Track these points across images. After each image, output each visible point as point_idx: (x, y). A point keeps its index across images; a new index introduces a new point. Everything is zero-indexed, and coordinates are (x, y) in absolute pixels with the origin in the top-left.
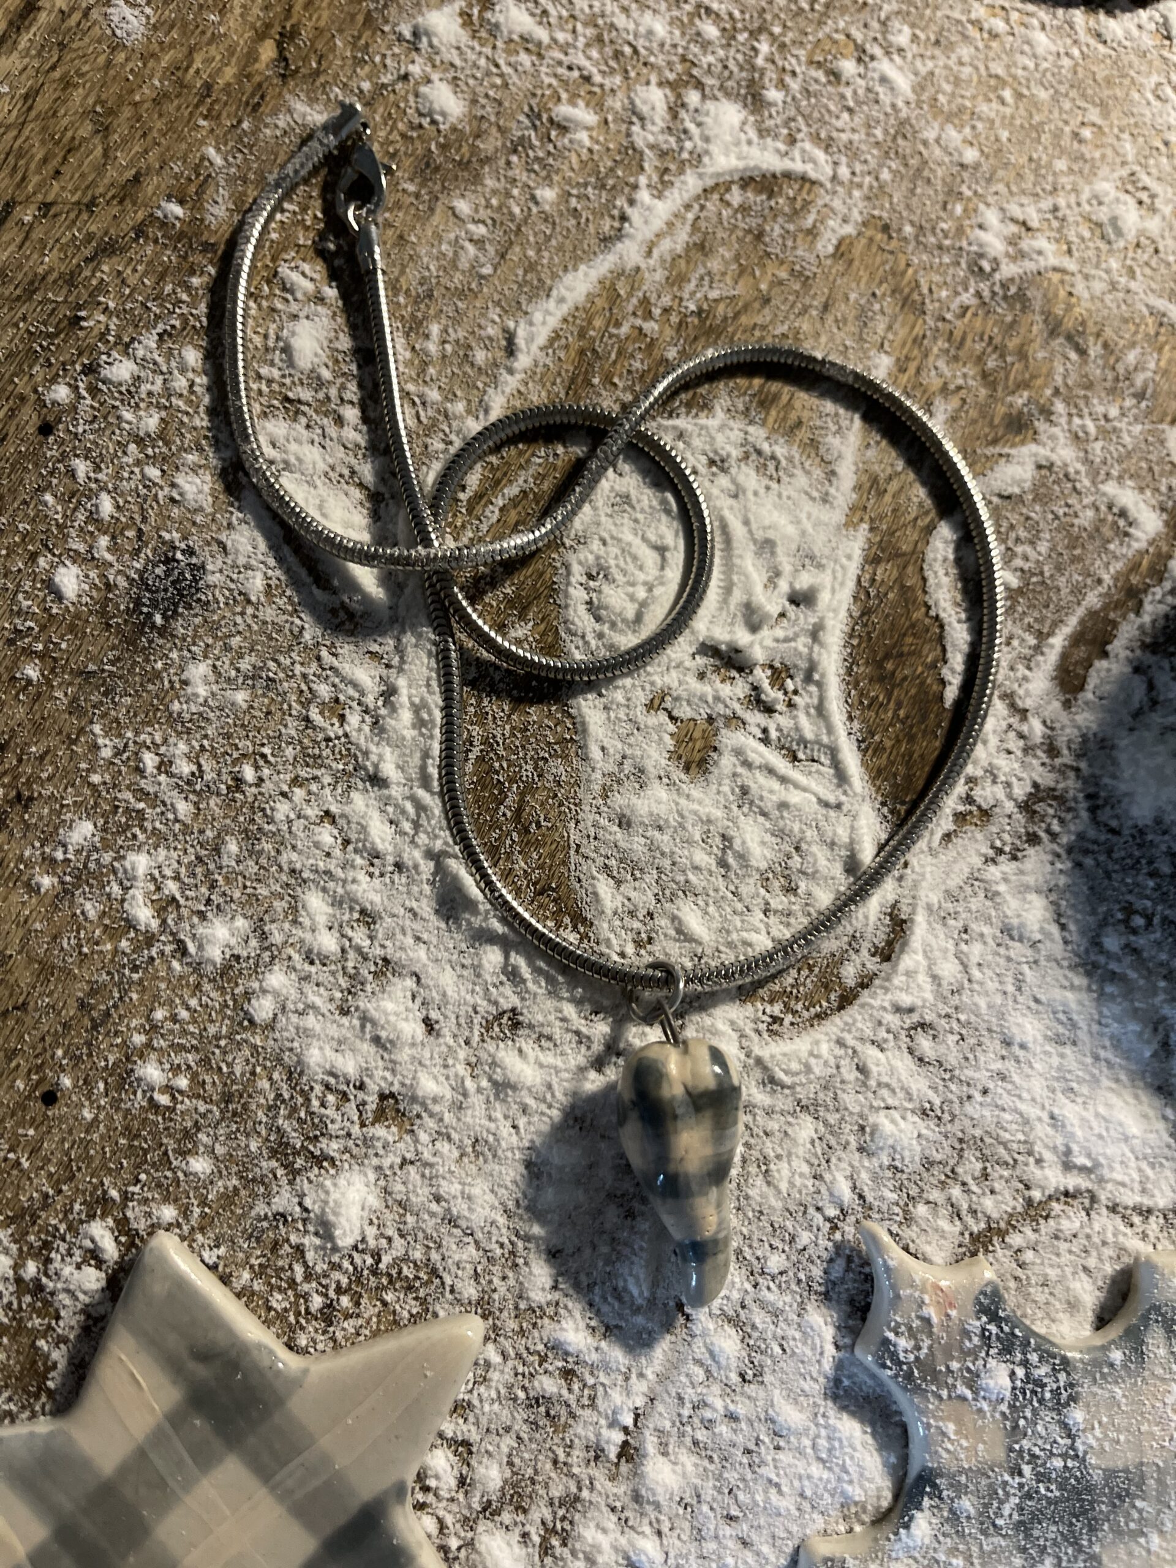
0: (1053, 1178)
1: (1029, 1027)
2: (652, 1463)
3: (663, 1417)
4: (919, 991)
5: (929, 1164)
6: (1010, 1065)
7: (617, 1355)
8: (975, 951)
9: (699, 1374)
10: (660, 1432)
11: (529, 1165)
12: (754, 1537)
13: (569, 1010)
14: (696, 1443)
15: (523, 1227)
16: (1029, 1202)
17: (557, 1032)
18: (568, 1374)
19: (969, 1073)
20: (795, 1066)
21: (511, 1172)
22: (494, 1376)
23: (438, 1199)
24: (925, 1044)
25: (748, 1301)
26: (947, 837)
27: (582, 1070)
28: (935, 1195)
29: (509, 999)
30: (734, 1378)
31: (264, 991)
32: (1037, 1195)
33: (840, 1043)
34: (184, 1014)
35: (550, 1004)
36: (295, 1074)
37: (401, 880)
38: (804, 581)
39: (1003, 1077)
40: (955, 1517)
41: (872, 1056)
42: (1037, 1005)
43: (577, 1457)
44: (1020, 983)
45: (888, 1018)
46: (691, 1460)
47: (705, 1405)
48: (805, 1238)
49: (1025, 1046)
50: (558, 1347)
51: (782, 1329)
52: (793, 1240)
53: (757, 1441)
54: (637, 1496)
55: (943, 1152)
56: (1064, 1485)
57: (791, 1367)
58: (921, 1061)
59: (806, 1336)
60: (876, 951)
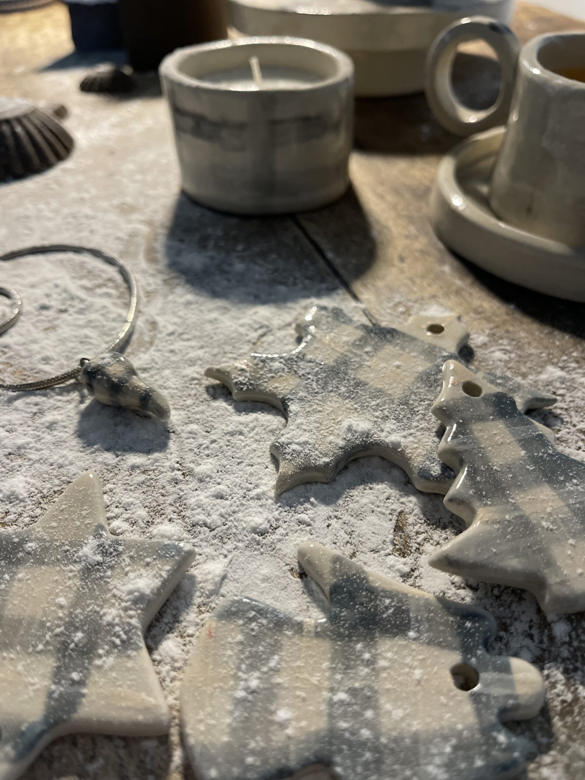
0: (255, 335)
1: (214, 315)
2: (198, 470)
3: (190, 456)
4: (171, 328)
5: (215, 355)
6: (216, 326)
7: (156, 455)
8: (181, 313)
9: (191, 441)
10: (193, 462)
11: (80, 436)
12: (253, 461)
13: (59, 398)
14: (208, 456)
16: (254, 344)
17: (59, 404)
18: (145, 472)
19: (206, 333)
20: (149, 362)
21: (75, 442)
22: (117, 490)
23: (52, 465)
24: (185, 336)
25: (190, 415)
26: (148, 302)
27: (76, 407)
28: (224, 359)
30: (204, 433)
32: (254, 341)
33: (159, 350)
35: (51, 400)
39: (217, 328)
40: (301, 399)
41: (172, 347)
42: (210, 311)
43: (170, 488)
44: (201, 311)
45: (168, 338)
46: (211, 460)
47: (201, 445)
48: (193, 392)
49: (216, 319)
50: (133, 468)
51: (207, 414)
52: (190, 395)
53: (228, 441)
54: (201, 480)
55: (216, 351)
56: (325, 372)
57: (220, 419)
58: (188, 340)
59: (218, 410)
60: (150, 331)
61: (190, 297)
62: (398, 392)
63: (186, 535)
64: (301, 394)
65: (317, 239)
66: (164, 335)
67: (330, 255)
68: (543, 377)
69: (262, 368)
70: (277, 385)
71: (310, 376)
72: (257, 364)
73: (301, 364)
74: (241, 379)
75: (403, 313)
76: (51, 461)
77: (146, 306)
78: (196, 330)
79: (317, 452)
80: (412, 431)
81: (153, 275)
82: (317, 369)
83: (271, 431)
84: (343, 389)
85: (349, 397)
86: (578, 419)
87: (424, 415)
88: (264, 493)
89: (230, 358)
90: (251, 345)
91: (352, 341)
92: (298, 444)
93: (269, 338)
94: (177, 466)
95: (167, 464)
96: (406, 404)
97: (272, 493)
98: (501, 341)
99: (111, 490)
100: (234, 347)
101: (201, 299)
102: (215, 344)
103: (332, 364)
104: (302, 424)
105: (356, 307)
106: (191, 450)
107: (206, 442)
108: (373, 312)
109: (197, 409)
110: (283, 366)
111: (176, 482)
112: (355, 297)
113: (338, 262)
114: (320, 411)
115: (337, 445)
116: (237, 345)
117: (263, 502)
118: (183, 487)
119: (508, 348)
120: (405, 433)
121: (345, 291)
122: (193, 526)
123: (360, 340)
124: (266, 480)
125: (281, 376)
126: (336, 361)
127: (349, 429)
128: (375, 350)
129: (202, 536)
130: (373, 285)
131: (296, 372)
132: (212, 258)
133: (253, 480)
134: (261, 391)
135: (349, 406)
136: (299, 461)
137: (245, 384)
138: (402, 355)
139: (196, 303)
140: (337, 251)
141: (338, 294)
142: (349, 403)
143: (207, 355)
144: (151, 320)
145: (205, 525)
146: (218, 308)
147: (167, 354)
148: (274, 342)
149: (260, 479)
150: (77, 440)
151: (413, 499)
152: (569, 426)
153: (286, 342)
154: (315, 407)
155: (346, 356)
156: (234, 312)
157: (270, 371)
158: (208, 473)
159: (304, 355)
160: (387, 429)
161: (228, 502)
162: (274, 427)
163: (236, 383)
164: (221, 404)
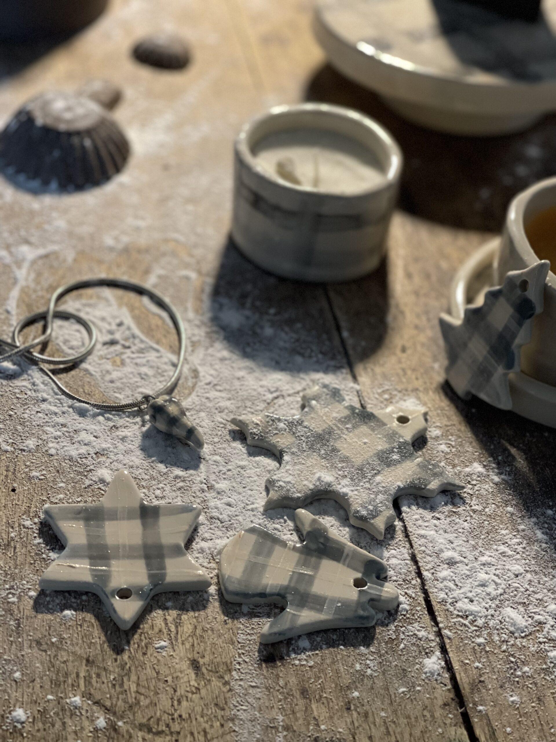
0: (270, 396)
1: (241, 374)
2: (217, 486)
3: (213, 477)
4: (209, 379)
5: (238, 408)
6: (242, 383)
7: (192, 472)
8: (217, 367)
9: (215, 467)
10: (214, 480)
11: (142, 450)
12: (253, 488)
13: (127, 419)
14: (224, 479)
15: (150, 461)
16: (268, 404)
17: (128, 424)
18: (184, 481)
19: (234, 388)
20: (190, 404)
21: (139, 453)
22: (166, 489)
23: (125, 465)
24: (218, 388)
25: (215, 449)
26: (193, 351)
27: (139, 428)
28: (244, 412)
29: (111, 424)
30: (224, 464)
31: (50, 448)
32: (269, 401)
33: (198, 396)
34: (33, 461)
35: (122, 420)
36: (71, 459)
37: (66, 415)
38: (118, 321)
39: (242, 385)
40: (293, 453)
41: (207, 395)
42: (240, 369)
43: (198, 493)
44: (232, 367)
45: (206, 387)
46: (226, 482)
47: (221, 471)
48: (220, 433)
49: (243, 377)
50: (177, 477)
51: (228, 451)
52: (217, 435)
53: (239, 472)
54: (218, 493)
55: (240, 404)
56: (314, 437)
57: (236, 456)
58: (220, 391)
59: (235, 449)
60: (192, 378)
61: (225, 353)
62: (358, 461)
63: (206, 522)
64: (294, 450)
65: (339, 314)
66: (202, 384)
67: (345, 334)
68: (467, 470)
69: (271, 426)
70: (279, 440)
71: (303, 438)
72: (268, 422)
73: (299, 428)
74: (255, 430)
75: (386, 400)
76: (125, 462)
77: (190, 355)
78: (227, 383)
79: (295, 490)
80: (358, 488)
81: (198, 326)
82: (309, 434)
83: (268, 471)
84: (323, 452)
85: (325, 458)
86: (475, 503)
87: (370, 479)
88: (256, 508)
89: (249, 412)
90: (266, 405)
91: (339, 418)
92: (284, 482)
93: (281, 401)
94: (204, 481)
95: (199, 479)
96: (361, 470)
97: (261, 509)
98: (450, 437)
99: (163, 488)
100: (253, 403)
101: (235, 357)
102: (239, 399)
103: (320, 432)
104: (289, 470)
105: (352, 388)
106: (214, 473)
107: (225, 470)
108: (365, 394)
109: (220, 446)
110: (286, 427)
111: (203, 491)
112: (355, 378)
113: (350, 342)
114: (303, 464)
115: (308, 487)
116: (256, 402)
117: (255, 513)
118: (207, 495)
119: (453, 443)
120: (353, 488)
121: (348, 371)
122: (211, 518)
123: (345, 418)
124: (259, 501)
125: (283, 434)
126: (324, 430)
127: (319, 479)
128: (354, 427)
129: (215, 525)
130: (372, 370)
131: (294, 433)
132: (248, 318)
133: (251, 499)
134: (267, 442)
135: (323, 464)
136: (283, 493)
137: (257, 435)
138: (371, 435)
139: (230, 359)
140: (351, 331)
141: (342, 373)
142: (324, 462)
143: (233, 406)
144: (194, 368)
145: (218, 519)
146: (246, 368)
147: (204, 400)
148: (283, 404)
149: (256, 499)
150: (141, 452)
151: (347, 529)
152: (467, 506)
153: (292, 406)
154: (300, 460)
155: (332, 428)
156: (258, 374)
157: (276, 429)
158: (224, 489)
159: (302, 422)
160: (342, 484)
161: (233, 509)
162: (271, 468)
163: (251, 433)
164: (238, 445)
